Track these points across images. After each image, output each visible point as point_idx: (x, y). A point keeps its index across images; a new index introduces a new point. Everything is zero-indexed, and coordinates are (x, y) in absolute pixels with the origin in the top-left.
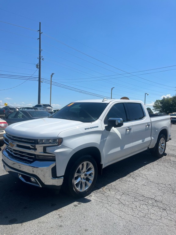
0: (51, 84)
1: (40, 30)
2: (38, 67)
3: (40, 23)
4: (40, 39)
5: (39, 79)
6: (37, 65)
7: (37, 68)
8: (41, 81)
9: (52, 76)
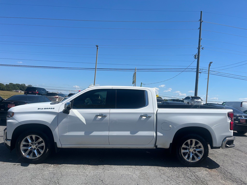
0: (209, 74)
1: (201, 20)
2: (197, 57)
3: (201, 12)
4: (200, 28)
5: (197, 70)
6: (195, 56)
7: (195, 58)
8: (199, 72)
9: (210, 65)
